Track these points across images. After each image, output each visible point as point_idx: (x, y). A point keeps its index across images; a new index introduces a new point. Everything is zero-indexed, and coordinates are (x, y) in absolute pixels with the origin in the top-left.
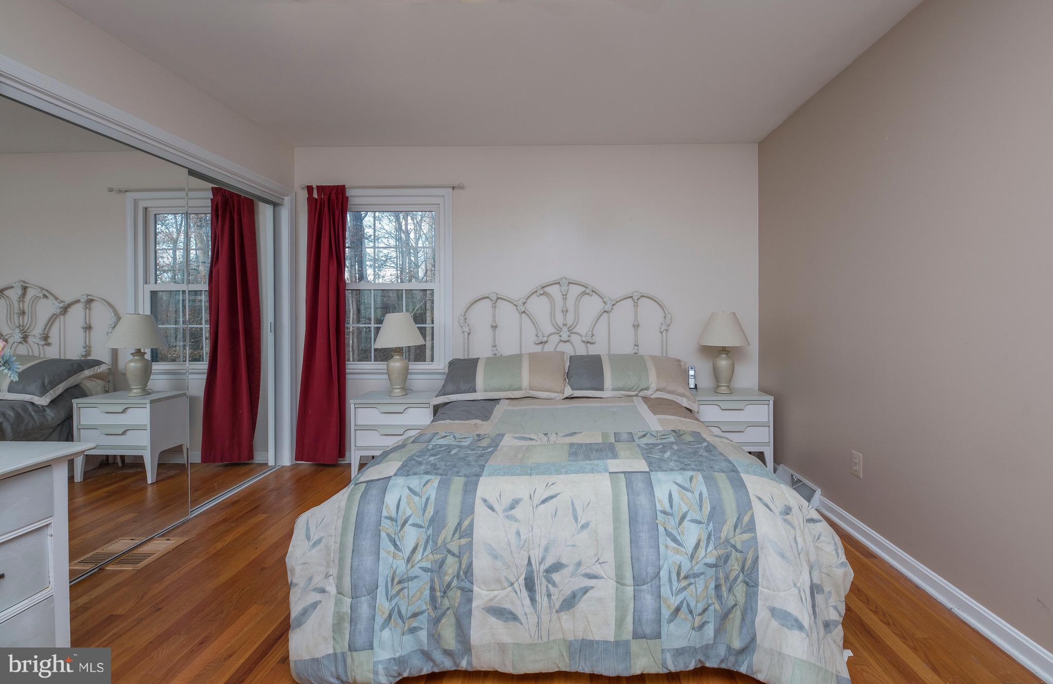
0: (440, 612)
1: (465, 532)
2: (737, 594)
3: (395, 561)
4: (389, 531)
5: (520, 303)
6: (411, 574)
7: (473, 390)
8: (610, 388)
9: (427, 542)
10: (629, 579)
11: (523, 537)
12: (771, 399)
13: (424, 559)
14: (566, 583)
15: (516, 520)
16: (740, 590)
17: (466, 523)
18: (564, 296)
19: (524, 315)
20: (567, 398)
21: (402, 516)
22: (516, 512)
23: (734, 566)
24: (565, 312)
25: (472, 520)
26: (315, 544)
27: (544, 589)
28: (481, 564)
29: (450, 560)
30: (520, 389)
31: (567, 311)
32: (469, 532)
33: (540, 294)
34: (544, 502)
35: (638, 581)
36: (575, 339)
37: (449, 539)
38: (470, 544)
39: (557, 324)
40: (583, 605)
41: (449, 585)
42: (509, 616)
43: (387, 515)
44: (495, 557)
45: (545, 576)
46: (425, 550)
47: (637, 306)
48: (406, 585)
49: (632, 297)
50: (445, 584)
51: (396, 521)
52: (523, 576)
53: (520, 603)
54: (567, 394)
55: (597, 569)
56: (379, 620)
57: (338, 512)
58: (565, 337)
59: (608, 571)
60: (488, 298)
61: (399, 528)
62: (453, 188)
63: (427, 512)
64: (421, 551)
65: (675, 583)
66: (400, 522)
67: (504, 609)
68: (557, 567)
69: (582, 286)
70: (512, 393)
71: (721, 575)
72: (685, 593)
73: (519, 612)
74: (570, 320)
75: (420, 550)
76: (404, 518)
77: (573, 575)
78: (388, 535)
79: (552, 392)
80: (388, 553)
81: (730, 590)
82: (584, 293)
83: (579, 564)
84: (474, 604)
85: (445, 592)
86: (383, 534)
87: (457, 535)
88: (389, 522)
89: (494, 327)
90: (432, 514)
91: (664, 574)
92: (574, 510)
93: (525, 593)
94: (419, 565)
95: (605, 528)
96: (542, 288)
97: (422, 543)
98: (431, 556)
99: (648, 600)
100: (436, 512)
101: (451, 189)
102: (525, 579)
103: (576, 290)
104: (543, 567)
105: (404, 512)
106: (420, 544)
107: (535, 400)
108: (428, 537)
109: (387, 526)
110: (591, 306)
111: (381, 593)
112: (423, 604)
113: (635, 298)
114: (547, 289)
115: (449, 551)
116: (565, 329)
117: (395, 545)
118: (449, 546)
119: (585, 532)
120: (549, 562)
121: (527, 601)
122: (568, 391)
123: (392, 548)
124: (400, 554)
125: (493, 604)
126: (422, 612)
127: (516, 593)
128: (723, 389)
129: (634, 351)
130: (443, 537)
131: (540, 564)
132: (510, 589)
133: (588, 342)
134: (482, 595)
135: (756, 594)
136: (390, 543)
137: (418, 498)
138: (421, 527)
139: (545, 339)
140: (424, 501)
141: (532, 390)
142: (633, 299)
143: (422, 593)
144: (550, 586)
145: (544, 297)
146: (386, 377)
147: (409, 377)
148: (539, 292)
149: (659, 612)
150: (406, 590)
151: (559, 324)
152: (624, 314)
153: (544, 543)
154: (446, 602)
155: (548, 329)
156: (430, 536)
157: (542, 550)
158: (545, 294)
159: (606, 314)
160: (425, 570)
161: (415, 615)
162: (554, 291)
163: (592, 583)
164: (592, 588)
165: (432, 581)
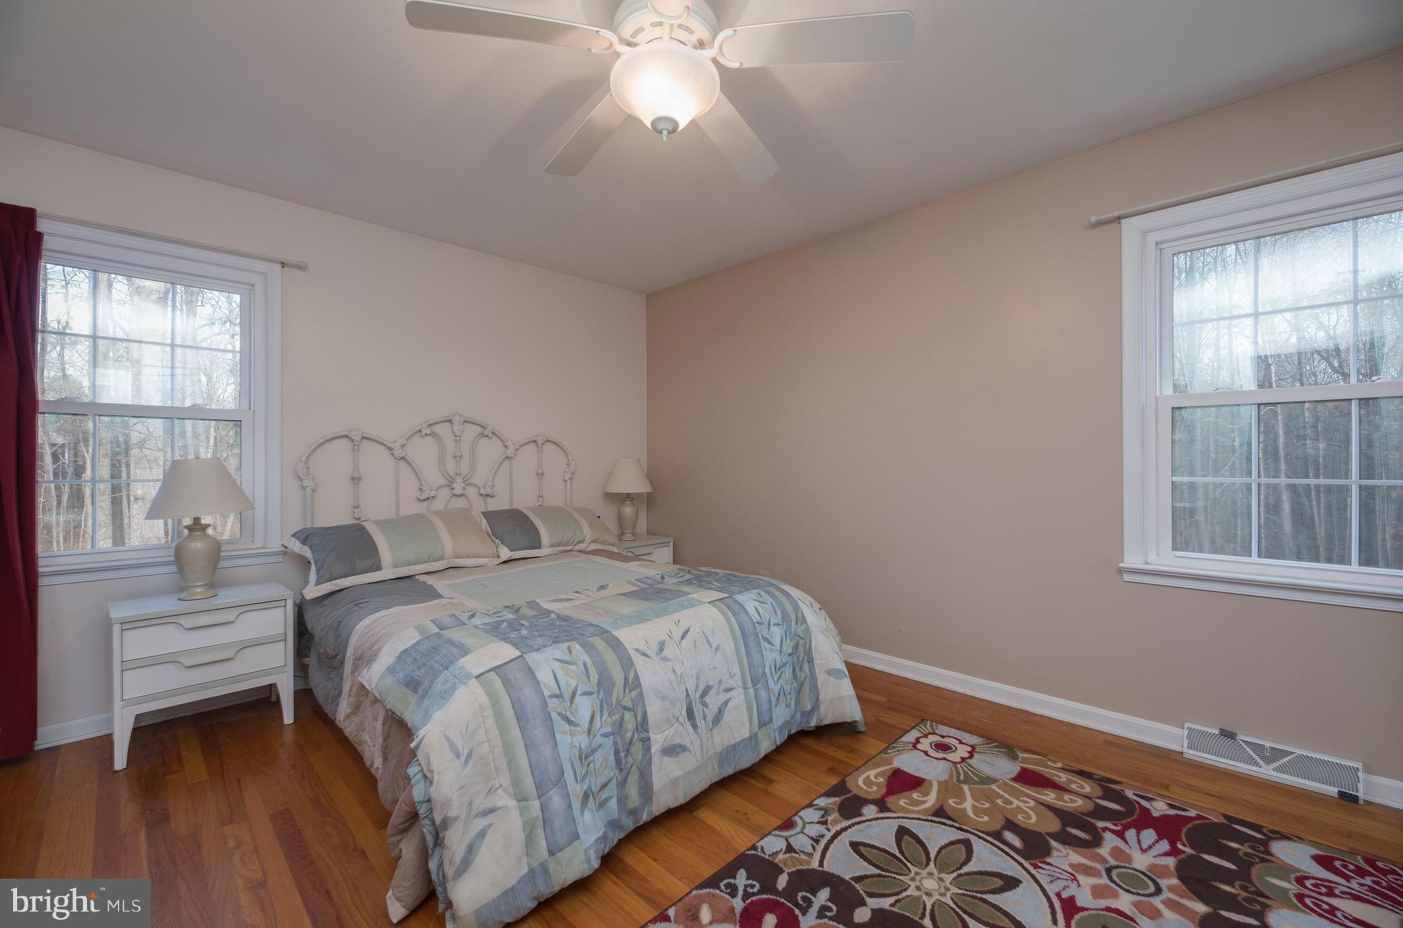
0: (625, 772)
1: (633, 684)
2: (806, 670)
3: (574, 738)
4: (558, 710)
5: (398, 444)
6: (595, 745)
7: (378, 568)
8: (548, 545)
9: (602, 707)
10: (750, 685)
11: (679, 673)
12: (671, 540)
13: (604, 724)
14: (713, 701)
15: (669, 660)
16: (806, 667)
17: (631, 676)
18: (458, 438)
19: (402, 463)
20: (505, 562)
21: (568, 690)
22: (666, 653)
23: (801, 650)
24: (457, 458)
25: (636, 670)
26: (467, 760)
27: (701, 713)
28: (654, 709)
29: (628, 716)
30: (441, 558)
31: (461, 457)
32: (637, 684)
33: (426, 435)
34: (683, 637)
35: (755, 682)
36: (471, 492)
37: (621, 697)
38: (641, 694)
39: (447, 473)
40: (726, 717)
41: (631, 742)
42: (679, 750)
43: (550, 693)
44: (664, 698)
45: (700, 702)
46: (602, 715)
47: (541, 451)
48: (591, 758)
49: (535, 441)
50: (628, 741)
51: (562, 697)
52: (685, 709)
53: (684, 734)
54: (503, 558)
55: (731, 683)
56: (576, 805)
57: (481, 712)
58: (458, 491)
59: (737, 681)
60: (346, 436)
61: (568, 703)
62: (283, 265)
63: (591, 678)
64: (599, 718)
65: (774, 675)
66: (567, 696)
67: (675, 745)
68: (707, 690)
69: (480, 425)
70: (430, 565)
71: (795, 660)
72: (781, 680)
73: (685, 741)
74: (465, 467)
75: (597, 717)
76: (570, 691)
77: (718, 693)
78: (559, 714)
79: (481, 557)
80: (565, 733)
81: (801, 669)
82: (483, 435)
83: (720, 682)
84: (653, 750)
85: (628, 750)
86: (554, 716)
87: (627, 690)
88: (555, 700)
89: (356, 480)
90: (597, 677)
91: (767, 670)
92: (706, 638)
93: (688, 724)
94: (600, 733)
95: (728, 646)
96: (429, 425)
97: (598, 709)
98: (609, 719)
99: (763, 694)
100: (600, 674)
101: (279, 266)
102: (687, 710)
103: (472, 431)
104: (698, 695)
105: (568, 685)
106: (596, 711)
107: (465, 570)
108: (602, 702)
109: (555, 706)
110: (490, 451)
111: (569, 776)
112: (610, 772)
113: (540, 442)
114: (436, 429)
115: (625, 708)
116: (459, 479)
117: (569, 722)
118: (623, 703)
119: (718, 654)
120: (702, 687)
121: (691, 730)
122: (505, 553)
123: (567, 727)
124: (579, 728)
125: (667, 744)
126: (611, 779)
127: (683, 725)
128: (628, 536)
129: (538, 504)
130: (616, 696)
131: (695, 692)
132: (677, 724)
133: (488, 495)
134: (658, 739)
135: (814, 666)
136: (563, 722)
137: (573, 666)
138: (591, 693)
139: (433, 493)
140: (582, 667)
141: (457, 558)
142: (536, 443)
143: (607, 760)
144: (705, 709)
145: (429, 439)
146: (174, 569)
147: (222, 564)
148: (424, 431)
149: (770, 702)
150: (592, 765)
151: (450, 472)
152: (527, 461)
153: (694, 672)
154: (630, 759)
155: (434, 478)
156: (602, 700)
157: (694, 679)
158: (432, 434)
159: (507, 461)
160: (605, 735)
161: (604, 786)
162: (443, 430)
163: (728, 695)
164: (730, 699)
165: (615, 743)
